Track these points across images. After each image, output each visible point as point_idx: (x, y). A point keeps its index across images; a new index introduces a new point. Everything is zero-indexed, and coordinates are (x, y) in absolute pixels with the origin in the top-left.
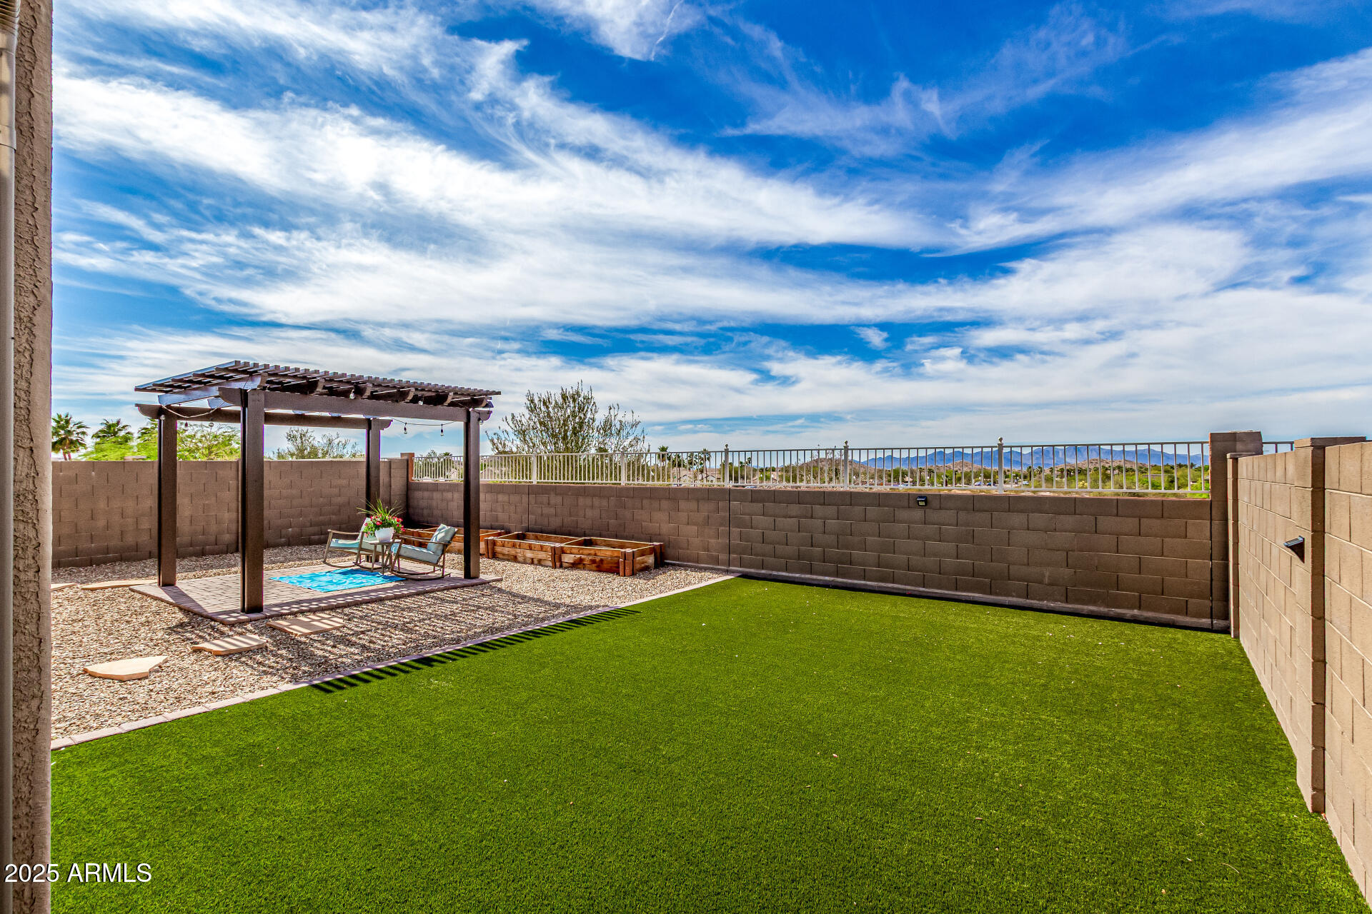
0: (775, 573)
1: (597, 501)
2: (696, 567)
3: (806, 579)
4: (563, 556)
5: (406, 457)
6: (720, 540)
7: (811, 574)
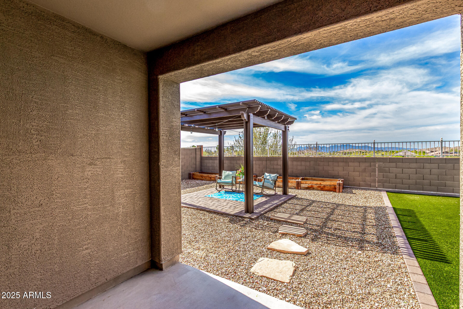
0: (403, 190)
1: (303, 163)
2: (359, 189)
3: (421, 193)
4: (301, 184)
5: (200, 147)
6: (371, 178)
7: (423, 191)
